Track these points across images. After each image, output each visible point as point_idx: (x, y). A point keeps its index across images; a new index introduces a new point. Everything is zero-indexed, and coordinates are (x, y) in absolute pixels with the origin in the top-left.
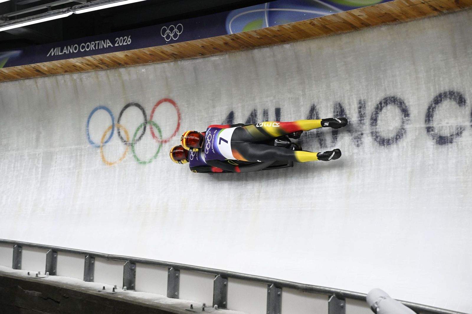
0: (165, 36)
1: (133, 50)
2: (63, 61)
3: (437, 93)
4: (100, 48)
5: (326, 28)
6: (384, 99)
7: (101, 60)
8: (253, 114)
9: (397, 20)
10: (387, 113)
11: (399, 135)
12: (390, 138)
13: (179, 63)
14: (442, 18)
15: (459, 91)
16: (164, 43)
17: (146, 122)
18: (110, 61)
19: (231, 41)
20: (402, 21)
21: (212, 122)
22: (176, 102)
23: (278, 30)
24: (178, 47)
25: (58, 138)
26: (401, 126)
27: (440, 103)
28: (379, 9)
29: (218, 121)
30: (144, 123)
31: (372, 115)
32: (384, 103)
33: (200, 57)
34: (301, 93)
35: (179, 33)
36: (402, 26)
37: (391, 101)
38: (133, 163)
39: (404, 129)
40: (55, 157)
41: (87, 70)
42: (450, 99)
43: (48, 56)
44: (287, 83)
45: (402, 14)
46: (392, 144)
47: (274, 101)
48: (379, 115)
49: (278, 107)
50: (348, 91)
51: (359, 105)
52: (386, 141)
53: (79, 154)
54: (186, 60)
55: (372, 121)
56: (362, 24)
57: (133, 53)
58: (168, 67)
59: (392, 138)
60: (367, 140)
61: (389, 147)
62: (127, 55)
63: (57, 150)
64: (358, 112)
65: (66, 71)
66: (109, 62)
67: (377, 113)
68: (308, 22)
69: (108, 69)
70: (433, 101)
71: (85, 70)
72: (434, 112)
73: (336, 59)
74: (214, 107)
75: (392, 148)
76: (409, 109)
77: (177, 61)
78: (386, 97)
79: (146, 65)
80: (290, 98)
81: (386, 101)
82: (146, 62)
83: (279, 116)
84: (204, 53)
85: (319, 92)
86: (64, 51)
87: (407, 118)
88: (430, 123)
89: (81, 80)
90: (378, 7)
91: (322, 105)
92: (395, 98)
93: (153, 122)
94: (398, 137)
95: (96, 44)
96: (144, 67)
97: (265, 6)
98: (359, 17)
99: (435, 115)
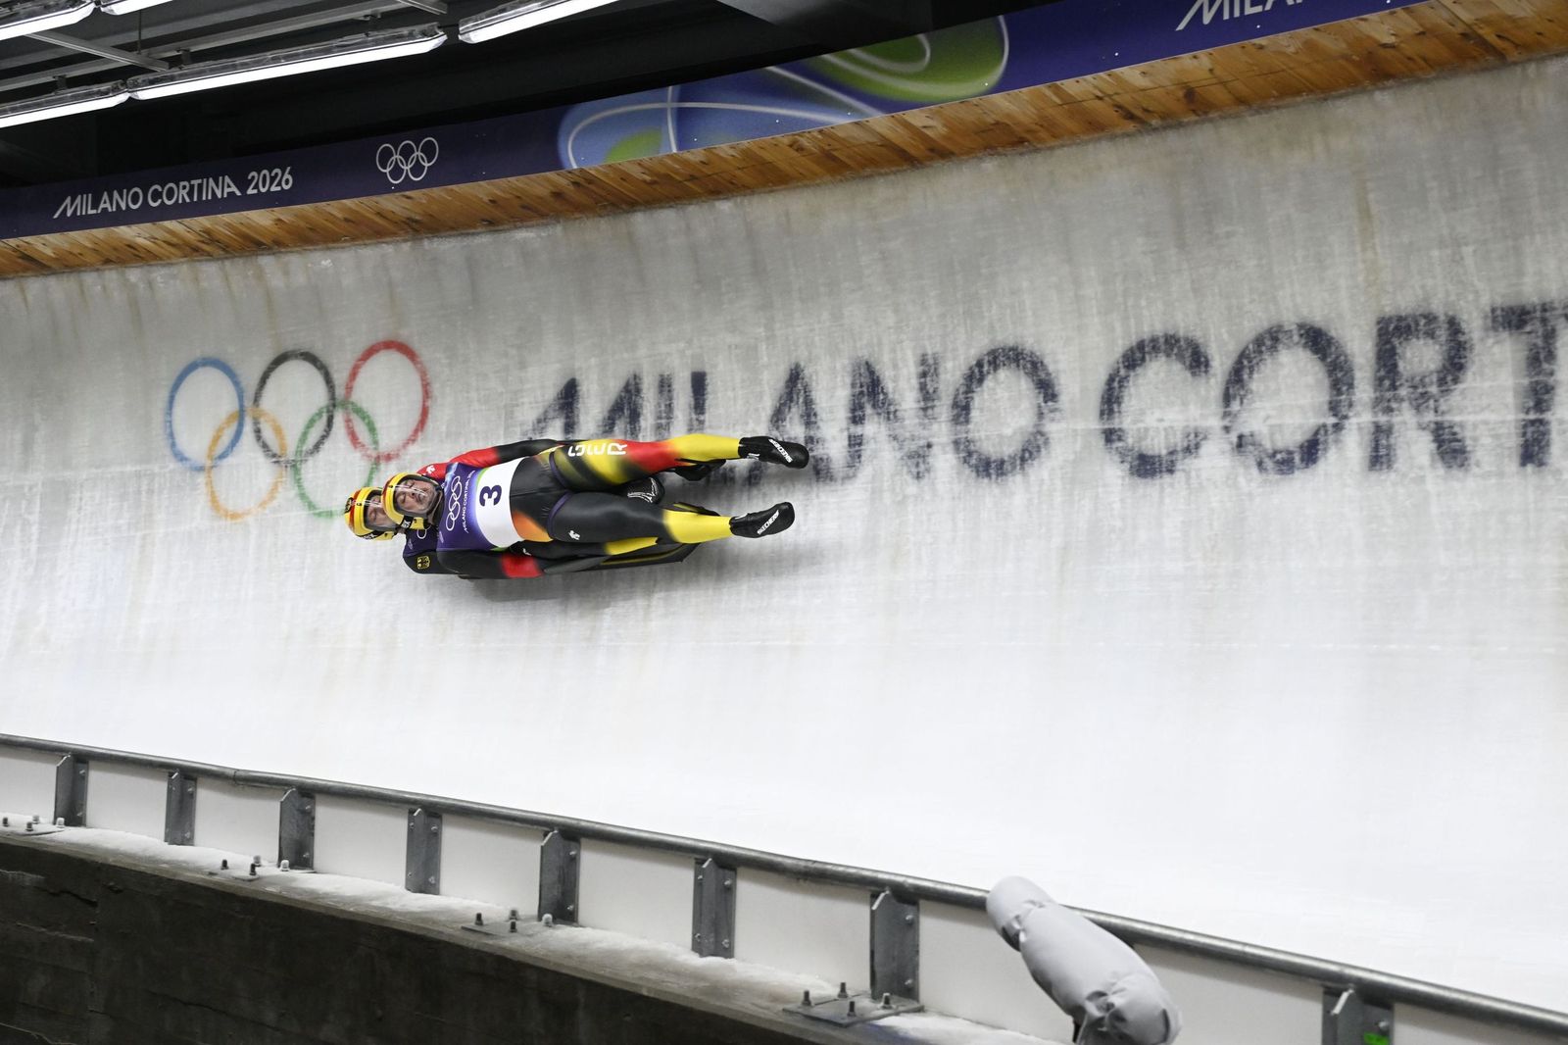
0: (387, 171)
1: (298, 206)
2: (99, 233)
3: (1134, 341)
4: (204, 198)
5: (834, 159)
6: (989, 354)
7: (207, 232)
8: (632, 388)
9: (1026, 143)
10: (998, 391)
11: (1030, 451)
12: (1006, 458)
13: (426, 243)
14: (1147, 139)
15: (1190, 335)
16: (386, 189)
17: (333, 404)
18: (234, 237)
19: (572, 188)
20: (1039, 146)
21: (517, 405)
22: (417, 352)
23: (702, 162)
24: (424, 201)
25: (87, 444)
26: (1036, 426)
27: (1140, 365)
28: (980, 111)
29: (534, 405)
30: (328, 407)
31: (956, 396)
32: (989, 363)
33: (484, 229)
34: (763, 334)
35: (429, 162)
36: (1039, 157)
37: (1009, 358)
38: (298, 515)
39: (1042, 434)
40: (78, 495)
41: (169, 258)
42: (1168, 356)
43: (56, 216)
44: (725, 306)
45: (1042, 126)
46: (1011, 472)
47: (689, 353)
48: (975, 395)
49: (698, 368)
50: (892, 331)
51: (921, 369)
52: (993, 465)
53: (144, 488)
54: (446, 237)
55: (955, 412)
56: (932, 150)
57: (295, 215)
58: (394, 256)
59: (1010, 456)
60: (944, 461)
61: (1002, 480)
62: (279, 220)
63: (84, 477)
64: (917, 386)
65: (108, 261)
66: (230, 236)
67: (969, 391)
68: (786, 141)
69: (227, 258)
70: (1121, 360)
71: (161, 259)
72: (1123, 389)
73: (859, 243)
74: (523, 365)
75: (1010, 484)
76: (1056, 382)
77: (422, 239)
78: (993, 348)
79: (334, 248)
80: (733, 347)
81: (995, 358)
82: (334, 241)
83: (703, 395)
84: (496, 218)
85: (812, 330)
86: (102, 206)
87: (1050, 403)
88: (1114, 418)
89: (150, 284)
90: (976, 105)
91: (819, 368)
92: (1019, 350)
93: (352, 403)
94: (1027, 455)
95: (192, 187)
96: (328, 253)
97: (666, 96)
98: (923, 130)
99: (1126, 399)
